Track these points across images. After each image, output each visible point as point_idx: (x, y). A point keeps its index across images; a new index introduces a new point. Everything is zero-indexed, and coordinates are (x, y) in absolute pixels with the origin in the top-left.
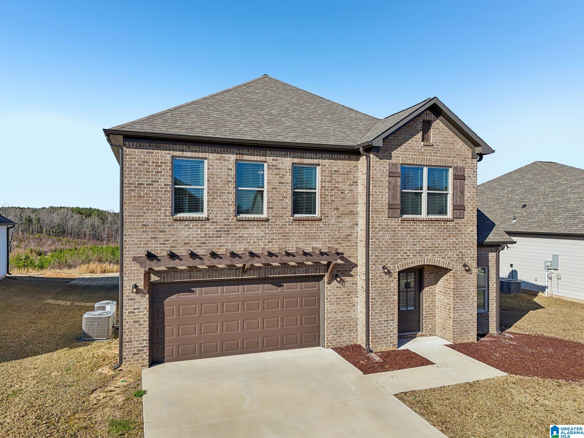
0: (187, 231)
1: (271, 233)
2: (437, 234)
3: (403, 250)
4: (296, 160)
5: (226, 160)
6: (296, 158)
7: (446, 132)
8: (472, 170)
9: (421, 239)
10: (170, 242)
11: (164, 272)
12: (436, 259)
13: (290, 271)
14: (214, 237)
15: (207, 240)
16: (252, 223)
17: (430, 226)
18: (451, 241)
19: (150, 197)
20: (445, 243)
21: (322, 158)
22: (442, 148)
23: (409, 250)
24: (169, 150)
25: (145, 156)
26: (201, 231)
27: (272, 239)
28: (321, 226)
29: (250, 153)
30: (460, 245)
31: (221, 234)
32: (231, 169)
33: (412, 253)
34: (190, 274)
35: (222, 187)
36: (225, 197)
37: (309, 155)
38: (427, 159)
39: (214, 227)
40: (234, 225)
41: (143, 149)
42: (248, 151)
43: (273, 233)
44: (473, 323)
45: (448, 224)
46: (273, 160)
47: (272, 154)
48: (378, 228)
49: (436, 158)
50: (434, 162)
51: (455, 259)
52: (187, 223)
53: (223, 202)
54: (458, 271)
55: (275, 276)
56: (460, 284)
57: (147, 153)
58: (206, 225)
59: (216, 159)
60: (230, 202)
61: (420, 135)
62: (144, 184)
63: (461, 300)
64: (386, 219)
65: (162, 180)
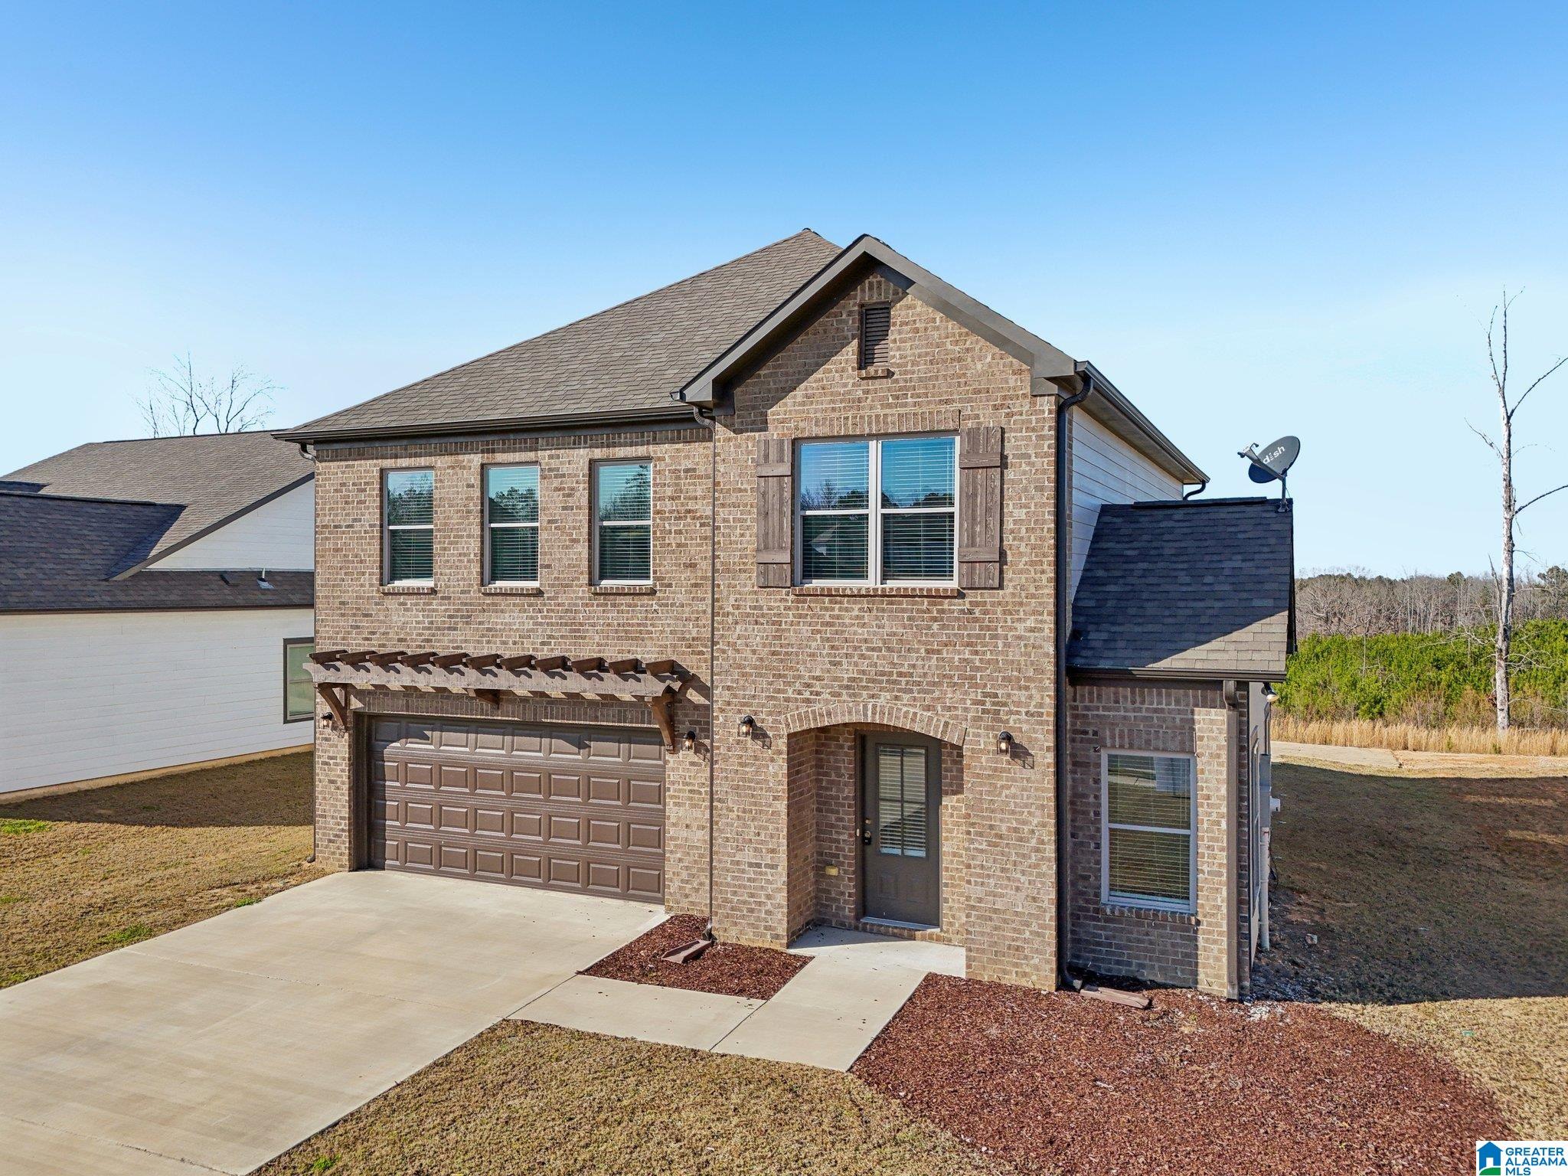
0: (404, 615)
1: (548, 624)
2: (909, 635)
3: (800, 677)
4: (598, 453)
5: (464, 468)
6: (597, 448)
7: (938, 328)
8: (1033, 435)
9: (855, 648)
10: (378, 636)
11: (369, 692)
12: (905, 709)
13: (585, 713)
14: (444, 629)
15: (433, 635)
16: (511, 600)
17: (883, 610)
18: (957, 657)
19: (350, 550)
20: (934, 662)
21: (655, 441)
22: (920, 379)
23: (818, 678)
24: (377, 459)
25: (343, 473)
26: (423, 616)
27: (550, 637)
28: (655, 607)
29: (507, 446)
30: (988, 672)
31: (456, 623)
32: (473, 486)
33: (827, 686)
34: (407, 701)
35: (458, 524)
36: (462, 547)
37: (626, 438)
38: (870, 417)
39: (443, 608)
40: (480, 605)
41: (341, 460)
42: (504, 444)
43: (552, 624)
44: (1040, 926)
45: (946, 607)
46: (551, 457)
47: (548, 445)
48: (733, 614)
49: (902, 410)
50: (893, 423)
51: (970, 716)
52: (402, 599)
53: (460, 555)
54: (981, 751)
55: (554, 721)
56: (989, 793)
57: (347, 467)
58: (431, 604)
59: (449, 467)
60: (472, 556)
61: (850, 352)
62: (339, 527)
63: (996, 845)
64: (755, 593)
65: (367, 516)
